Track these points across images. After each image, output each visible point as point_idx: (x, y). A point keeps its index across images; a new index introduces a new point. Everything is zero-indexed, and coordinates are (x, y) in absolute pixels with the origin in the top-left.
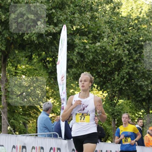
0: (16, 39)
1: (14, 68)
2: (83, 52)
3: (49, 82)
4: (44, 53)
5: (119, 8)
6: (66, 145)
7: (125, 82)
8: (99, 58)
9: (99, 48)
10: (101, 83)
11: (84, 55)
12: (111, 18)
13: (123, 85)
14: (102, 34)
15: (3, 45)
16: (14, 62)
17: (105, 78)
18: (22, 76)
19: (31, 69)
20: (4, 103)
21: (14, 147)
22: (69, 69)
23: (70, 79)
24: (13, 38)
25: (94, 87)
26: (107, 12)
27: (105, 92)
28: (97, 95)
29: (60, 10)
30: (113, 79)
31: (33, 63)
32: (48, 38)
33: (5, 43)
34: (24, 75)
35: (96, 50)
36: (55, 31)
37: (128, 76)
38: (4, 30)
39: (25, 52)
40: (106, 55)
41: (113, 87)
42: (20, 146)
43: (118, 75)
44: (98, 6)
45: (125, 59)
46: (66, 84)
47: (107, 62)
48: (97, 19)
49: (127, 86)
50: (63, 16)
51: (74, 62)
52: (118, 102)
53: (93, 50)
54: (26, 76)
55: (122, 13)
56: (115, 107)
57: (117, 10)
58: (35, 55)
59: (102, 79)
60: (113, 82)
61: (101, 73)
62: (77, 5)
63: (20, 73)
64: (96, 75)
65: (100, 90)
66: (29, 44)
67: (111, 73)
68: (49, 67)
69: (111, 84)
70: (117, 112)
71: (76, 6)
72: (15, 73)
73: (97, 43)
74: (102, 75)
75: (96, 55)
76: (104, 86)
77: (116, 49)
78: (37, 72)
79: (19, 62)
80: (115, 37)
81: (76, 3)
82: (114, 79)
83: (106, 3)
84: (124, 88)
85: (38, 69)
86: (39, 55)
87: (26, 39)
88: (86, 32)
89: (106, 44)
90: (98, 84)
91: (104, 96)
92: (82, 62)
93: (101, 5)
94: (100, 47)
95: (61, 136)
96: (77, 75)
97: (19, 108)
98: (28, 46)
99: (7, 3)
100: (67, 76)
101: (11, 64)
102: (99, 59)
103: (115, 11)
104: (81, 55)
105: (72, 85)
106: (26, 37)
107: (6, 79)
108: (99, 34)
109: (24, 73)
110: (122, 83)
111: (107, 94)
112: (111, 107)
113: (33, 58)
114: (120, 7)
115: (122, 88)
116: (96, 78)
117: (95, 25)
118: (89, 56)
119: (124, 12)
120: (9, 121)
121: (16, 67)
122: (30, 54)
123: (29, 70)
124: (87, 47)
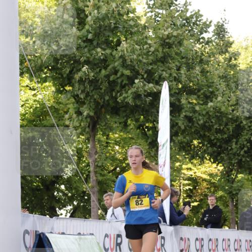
0: (108, 101)
1: (105, 137)
2: (191, 115)
3: (150, 153)
4: (142, 117)
5: (235, 59)
6: (172, 232)
7: (245, 152)
8: (212, 122)
9: (212, 109)
10: (216, 154)
11: (193, 119)
12: (226, 72)
13: (243, 156)
14: (214, 92)
15: (91, 109)
16: (105, 129)
17: (220, 147)
18: (115, 146)
19: (126, 138)
20: (93, 180)
21: (106, 236)
22: (174, 137)
23: (175, 149)
24: (104, 99)
25: (206, 159)
26: (220, 64)
27: (220, 165)
28: (211, 168)
29: (162, 65)
30: (230, 148)
31: (128, 130)
32: (147, 99)
33: (94, 107)
34: (118, 145)
35: (207, 113)
36: (155, 90)
37: (248, 144)
38: (93, 90)
39: (118, 117)
40: (220, 118)
41: (230, 159)
42: (114, 235)
43: (236, 144)
44: (210, 56)
45: (244, 122)
46: (170, 155)
47: (222, 128)
48: (208, 74)
49: (247, 157)
50: (166, 72)
51: (180, 127)
52: (236, 176)
53: (204, 112)
54: (120, 146)
55: (240, 65)
56: (233, 183)
57: (233, 62)
58: (132, 120)
59: (215, 149)
60: (230, 152)
61: (215, 141)
62: (184, 56)
63: (113, 143)
64: (208, 143)
65: (214, 162)
66: (123, 107)
67: (228, 141)
68: (148, 135)
69: (228, 154)
70: (235, 190)
71: (183, 58)
72: (107, 143)
73: (208, 103)
74: (216, 143)
75: (208, 119)
76: (219, 158)
77: (233, 110)
78: (134, 141)
79: (111, 129)
80: (232, 94)
81: (182, 55)
82: (232, 149)
83: (220, 54)
84: (244, 159)
85: (135, 137)
86: (137, 120)
87: (120, 101)
88: (195, 89)
89: (221, 104)
90: (211, 155)
91: (219, 170)
92: (191, 127)
93: (214, 56)
94: (214, 108)
95: (165, 221)
96: (184, 144)
97: (111, 187)
98: (123, 109)
99: (97, 57)
100: (171, 145)
101: (101, 133)
102: (211, 124)
103: (231, 63)
104: (189, 119)
105: (178, 157)
106: (120, 99)
107: (95, 151)
108: (212, 93)
109: (117, 143)
110: (242, 153)
111: (223, 167)
112: (228, 184)
113: (128, 124)
114: (237, 57)
115: (241, 160)
116: (208, 147)
117: (207, 81)
118: (199, 120)
119: (242, 64)
120: (100, 204)
121: (108, 135)
122: (125, 118)
123: (124, 139)
124: (197, 108)
